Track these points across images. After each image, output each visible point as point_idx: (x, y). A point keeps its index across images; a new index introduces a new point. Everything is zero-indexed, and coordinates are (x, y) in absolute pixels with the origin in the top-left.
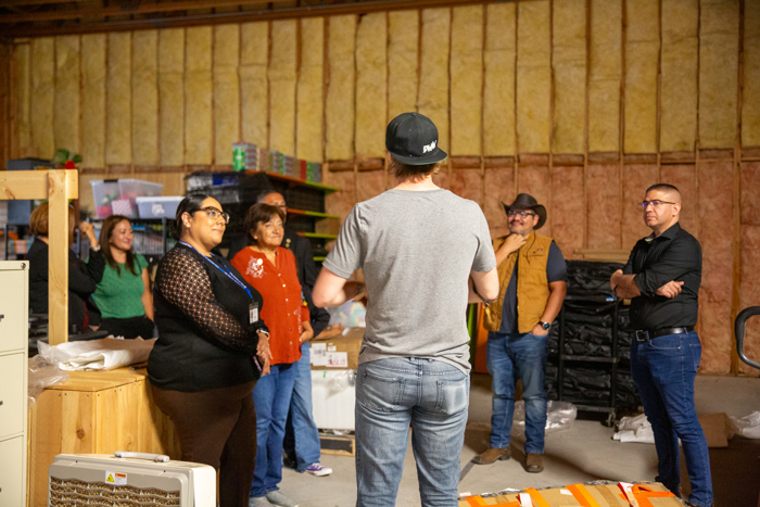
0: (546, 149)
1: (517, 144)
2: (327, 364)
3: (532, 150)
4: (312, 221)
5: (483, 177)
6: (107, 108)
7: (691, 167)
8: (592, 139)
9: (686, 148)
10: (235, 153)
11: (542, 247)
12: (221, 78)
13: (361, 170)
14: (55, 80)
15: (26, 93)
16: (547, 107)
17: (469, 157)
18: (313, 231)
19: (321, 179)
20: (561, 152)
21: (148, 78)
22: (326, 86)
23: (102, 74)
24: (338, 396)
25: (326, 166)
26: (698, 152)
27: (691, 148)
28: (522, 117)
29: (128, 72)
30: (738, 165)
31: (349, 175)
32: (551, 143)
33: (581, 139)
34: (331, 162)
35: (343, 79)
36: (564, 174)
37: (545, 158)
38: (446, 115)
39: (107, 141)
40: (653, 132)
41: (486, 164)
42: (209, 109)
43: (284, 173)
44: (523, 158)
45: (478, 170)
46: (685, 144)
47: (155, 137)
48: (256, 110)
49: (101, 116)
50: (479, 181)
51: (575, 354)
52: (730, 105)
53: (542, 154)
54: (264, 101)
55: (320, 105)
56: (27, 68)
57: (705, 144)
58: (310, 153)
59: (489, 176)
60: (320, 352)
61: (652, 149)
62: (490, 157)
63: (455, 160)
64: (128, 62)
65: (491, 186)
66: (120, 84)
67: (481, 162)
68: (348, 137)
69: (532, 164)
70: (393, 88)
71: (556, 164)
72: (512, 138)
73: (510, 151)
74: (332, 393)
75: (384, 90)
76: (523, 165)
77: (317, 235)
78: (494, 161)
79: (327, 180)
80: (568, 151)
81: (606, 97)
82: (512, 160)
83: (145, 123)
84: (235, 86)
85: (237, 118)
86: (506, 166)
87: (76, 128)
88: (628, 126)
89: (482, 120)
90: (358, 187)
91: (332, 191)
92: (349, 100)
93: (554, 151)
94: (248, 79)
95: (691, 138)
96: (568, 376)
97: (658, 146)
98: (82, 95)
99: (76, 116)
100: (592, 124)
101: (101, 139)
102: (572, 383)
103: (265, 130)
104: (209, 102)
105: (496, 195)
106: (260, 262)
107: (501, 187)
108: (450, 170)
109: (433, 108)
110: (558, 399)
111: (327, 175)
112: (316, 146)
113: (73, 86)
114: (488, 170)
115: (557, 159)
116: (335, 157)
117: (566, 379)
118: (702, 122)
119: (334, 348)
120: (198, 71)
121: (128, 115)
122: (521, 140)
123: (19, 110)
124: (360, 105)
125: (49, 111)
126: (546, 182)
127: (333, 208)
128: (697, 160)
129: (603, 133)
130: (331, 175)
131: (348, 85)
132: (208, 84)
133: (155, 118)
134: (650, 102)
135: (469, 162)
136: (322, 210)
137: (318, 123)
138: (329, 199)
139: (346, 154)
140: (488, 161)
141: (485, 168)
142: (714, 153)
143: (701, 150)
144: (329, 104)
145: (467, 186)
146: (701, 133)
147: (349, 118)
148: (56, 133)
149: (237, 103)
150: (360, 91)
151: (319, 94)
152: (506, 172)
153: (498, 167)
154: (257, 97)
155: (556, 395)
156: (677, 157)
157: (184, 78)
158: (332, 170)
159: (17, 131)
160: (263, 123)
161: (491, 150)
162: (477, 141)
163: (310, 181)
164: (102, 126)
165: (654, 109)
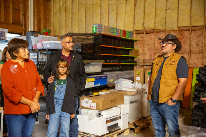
1: (205, 21)
2: (89, 107)
4: (128, 51)
5: (190, 34)
6: (72, 17)
10: (93, 27)
11: (175, 60)
12: (103, 5)
13: (146, 33)
14: (59, 10)
15: (52, 14)
17: (185, 27)
18: (129, 55)
19: (133, 37)
21: (83, 7)
22: (135, 5)
23: (71, 7)
24: (92, 120)
25: (135, 32)
29: (77, 6)
31: (142, 35)
34: (136, 31)
35: (141, 2)
38: (177, 12)
39: (72, 27)
41: (192, 29)
42: (100, 15)
43: (115, 35)
45: (189, 32)
47: (84, 25)
48: (113, 15)
49: (70, 20)
50: (189, 36)
54: (116, 11)
55: (133, 12)
56: (52, 7)
58: (129, 28)
59: (193, 34)
60: (86, 102)
62: (194, 27)
63: (180, 28)
64: (77, 2)
65: (194, 37)
66: (75, 10)
67: (190, 28)
68: (142, 22)
70: (158, 3)
72: (203, 19)
73: (202, 24)
74: (90, 119)
75: (154, 5)
77: (130, 56)
78: (195, 28)
79: (135, 37)
82: (203, 27)
83: (82, 21)
84: (107, 7)
85: (107, 18)
86: (200, 30)
87: (64, 23)
89: (191, 12)
90: (145, 39)
91: (137, 41)
92: (142, 9)
94: (111, 5)
98: (66, 13)
99: (64, 20)
101: (70, 27)
103: (116, 21)
104: (99, 13)
105: (196, 41)
106: (16, 66)
107: (198, 38)
108: (178, 32)
109: (172, 10)
110: (202, 127)
111: (135, 35)
112: (131, 25)
113: (63, 11)
114: (193, 31)
116: (137, 29)
119: (91, 101)
120: (96, 4)
121: (77, 19)
123: (51, 20)
124: (146, 11)
125: (58, 19)
127: (137, 47)
130: (136, 35)
131: (142, 4)
132: (99, 7)
133: (84, 19)
135: (185, 29)
136: (133, 47)
137: (132, 18)
138: (135, 43)
139: (141, 28)
140: (193, 28)
141: (192, 31)
144: (136, 11)
145: (184, 38)
147: (142, 15)
148: (59, 25)
149: (108, 13)
150: (146, 5)
151: (133, 8)
152: (200, 32)
153: (197, 30)
154: (113, 10)
155: (202, 125)
157: (92, 6)
158: (137, 34)
159: (50, 26)
160: (116, 19)
161: (194, 24)
162: (189, 21)
163: (128, 37)
164: (71, 23)
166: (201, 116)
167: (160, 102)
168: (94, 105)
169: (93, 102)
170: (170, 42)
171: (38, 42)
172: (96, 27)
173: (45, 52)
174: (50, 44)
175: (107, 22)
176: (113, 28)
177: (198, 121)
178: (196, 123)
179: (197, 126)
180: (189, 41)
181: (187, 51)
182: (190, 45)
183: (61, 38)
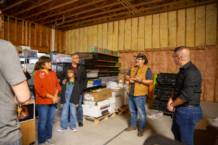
0: (167, 47)
1: (160, 46)
2: (89, 100)
3: (163, 47)
4: (115, 64)
5: (152, 54)
6: (79, 42)
7: (204, 50)
8: (178, 44)
9: (202, 45)
10: (92, 49)
11: (144, 70)
12: (98, 35)
13: (126, 53)
14: (71, 38)
15: (66, 41)
16: (167, 37)
18: (115, 66)
19: (117, 55)
20: (170, 47)
21: (86, 36)
22: (119, 35)
23: (78, 36)
24: (92, 108)
25: (118, 52)
26: (205, 46)
27: (204, 45)
28: (161, 39)
29: (82, 35)
30: (217, 49)
31: (123, 54)
32: (168, 45)
33: (175, 44)
34: (119, 51)
35: (122, 33)
36: (171, 52)
37: (167, 49)
38: (144, 40)
39: (79, 49)
40: (194, 42)
42: (96, 42)
43: (106, 53)
44: (161, 49)
45: (151, 52)
46: (202, 44)
47: (87, 47)
48: (105, 41)
49: (78, 44)
50: (151, 54)
51: (164, 98)
52: (214, 34)
53: (166, 48)
54: (107, 39)
55: (117, 39)
56: (67, 36)
57: (207, 44)
58: (115, 50)
59: (153, 53)
60: (88, 96)
61: (193, 46)
63: (146, 50)
64: (82, 33)
65: (154, 55)
66: (81, 38)
68: (123, 46)
69: (164, 50)
70: (132, 34)
71: (169, 50)
72: (159, 44)
73: (158, 47)
74: (90, 107)
75: (130, 35)
76: (161, 50)
77: (116, 67)
78: (155, 50)
79: (119, 55)
80: (172, 47)
81: (181, 34)
82: (159, 49)
83: (85, 45)
84: (101, 36)
85: (101, 43)
86: (157, 51)
87: (74, 46)
88: (187, 41)
89: (152, 40)
90: (125, 56)
91: (120, 57)
92: (123, 38)
93: (169, 47)
94: (103, 35)
95: (203, 43)
96: (162, 104)
97: (195, 45)
98: (75, 40)
99: (74, 44)
100: (178, 40)
101: (78, 48)
102: (163, 106)
103: (107, 45)
104: (96, 40)
105: (155, 58)
106: (43, 74)
107: (156, 56)
108: (145, 52)
109: (141, 38)
110: (159, 110)
111: (119, 54)
112: (117, 48)
113: (73, 39)
115: (170, 49)
116: (120, 50)
117: (162, 105)
118: (206, 39)
120: (94, 34)
121: (82, 44)
122: (161, 45)
123: (65, 44)
124: (125, 39)
125: (70, 44)
126: (167, 54)
127: (120, 61)
128: (205, 48)
129: (181, 42)
130: (120, 54)
131: (123, 34)
132: (96, 36)
133: (87, 44)
134: (193, 34)
135: (149, 50)
136: (118, 61)
137: (117, 43)
138: (119, 59)
139: (122, 49)
140: (153, 50)
142: (210, 46)
143: (206, 46)
144: (119, 39)
145: (149, 55)
146: (206, 41)
147: (123, 41)
148: (71, 47)
149: (101, 40)
150: (125, 36)
151: (117, 37)
152: (158, 52)
153: (156, 51)
154: (105, 38)
155: (159, 109)
156: (200, 48)
157: (92, 36)
158: (120, 53)
159: (65, 48)
160: (106, 43)
161: (154, 47)
162: (151, 45)
163: (114, 55)
164: (78, 46)
165: (194, 36)
166: (158, 103)
167: (134, 95)
168: (93, 98)
169: (92, 96)
170: (141, 58)
171: (57, 58)
172: (94, 49)
173: (61, 65)
174: (65, 59)
175: (101, 46)
176: (104, 49)
177: (157, 106)
178: (156, 108)
179: (156, 109)
180: (151, 58)
181: (151, 64)
182: (152, 60)
183: (71, 56)
